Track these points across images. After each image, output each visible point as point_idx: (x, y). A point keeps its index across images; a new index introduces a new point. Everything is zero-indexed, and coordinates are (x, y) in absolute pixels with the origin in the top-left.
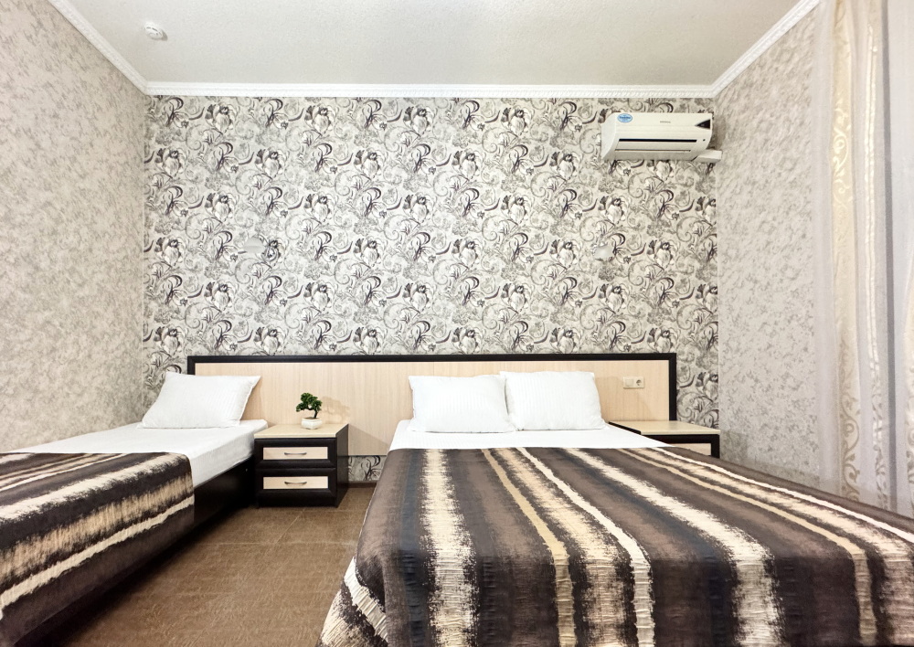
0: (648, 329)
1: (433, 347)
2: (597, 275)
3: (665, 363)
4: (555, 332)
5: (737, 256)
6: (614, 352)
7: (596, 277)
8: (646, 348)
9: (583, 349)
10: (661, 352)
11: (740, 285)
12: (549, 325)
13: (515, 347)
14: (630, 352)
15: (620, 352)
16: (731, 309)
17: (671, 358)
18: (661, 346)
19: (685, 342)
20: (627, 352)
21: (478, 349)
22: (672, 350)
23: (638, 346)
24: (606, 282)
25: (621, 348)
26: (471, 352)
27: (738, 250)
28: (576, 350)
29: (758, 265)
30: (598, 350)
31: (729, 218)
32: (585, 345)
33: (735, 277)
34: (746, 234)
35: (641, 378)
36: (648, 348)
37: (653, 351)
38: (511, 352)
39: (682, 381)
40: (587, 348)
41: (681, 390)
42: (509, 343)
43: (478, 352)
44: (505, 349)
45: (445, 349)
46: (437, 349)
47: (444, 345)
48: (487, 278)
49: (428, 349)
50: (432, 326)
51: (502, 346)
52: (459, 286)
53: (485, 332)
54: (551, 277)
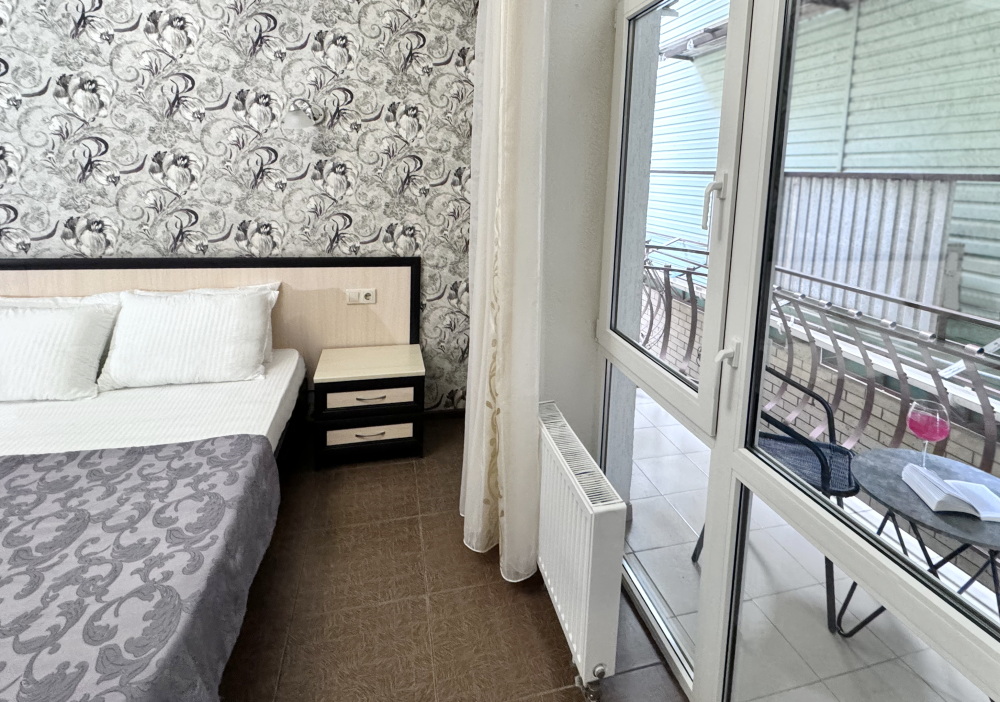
0: (385, 224)
1: (27, 247)
2: (309, 146)
3: (406, 271)
4: (243, 227)
6: (335, 255)
7: (307, 150)
8: (381, 249)
9: (287, 251)
10: (402, 255)
12: (233, 216)
13: (175, 248)
14: (359, 255)
15: (343, 256)
17: (415, 264)
18: (402, 248)
19: (435, 243)
20: (353, 255)
21: (110, 250)
22: (418, 253)
23: (370, 246)
24: (323, 158)
25: (346, 250)
26: (98, 254)
28: (276, 252)
30: (311, 253)
32: (291, 245)
35: (371, 290)
36: (385, 250)
37: (391, 255)
38: (170, 255)
39: (429, 293)
40: (293, 250)
41: (428, 304)
42: (166, 241)
43: (111, 255)
44: (159, 250)
45: (49, 249)
46: (34, 250)
47: (47, 243)
48: (123, 140)
49: (15, 250)
50: (21, 213)
51: (153, 246)
52: (71, 151)
53: (123, 224)
54: (236, 145)
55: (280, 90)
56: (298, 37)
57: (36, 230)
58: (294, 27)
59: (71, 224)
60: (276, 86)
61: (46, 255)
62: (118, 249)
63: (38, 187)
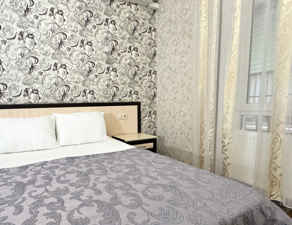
0: (129, 91)
1: (11, 100)
2: (105, 61)
3: (136, 107)
4: (85, 91)
5: (164, 57)
6: (114, 102)
7: (104, 63)
8: (128, 99)
9: (99, 100)
10: (134, 101)
11: (165, 70)
12: (81, 88)
13: (63, 99)
14: (121, 102)
15: (116, 102)
16: (161, 82)
17: (138, 104)
18: (134, 98)
19: (144, 97)
20: (119, 102)
21: (40, 101)
22: (139, 101)
23: (125, 98)
24: (109, 66)
25: (117, 100)
26: (36, 102)
27: (164, 53)
28: (95, 101)
29: (172, 61)
30: (106, 101)
31: (161, 38)
32: (100, 98)
33: (163, 67)
34: (168, 46)
35: (126, 114)
36: (129, 99)
37: (131, 101)
38: (61, 102)
39: (143, 115)
40: (101, 100)
41: (142, 119)
42: (59, 97)
43: (41, 102)
44: (57, 101)
45: (19, 101)
46: (14, 101)
47: (18, 98)
48: (43, 58)
49: (7, 101)
50: (8, 86)
51: (55, 99)
52: (25, 62)
53: (45, 91)
54: (81, 60)
55: (95, 40)
56: (100, 20)
57: (14, 93)
58: (98, 16)
59: (26, 91)
60: (93, 38)
61: (18, 103)
62: (43, 100)
63: (14, 76)
